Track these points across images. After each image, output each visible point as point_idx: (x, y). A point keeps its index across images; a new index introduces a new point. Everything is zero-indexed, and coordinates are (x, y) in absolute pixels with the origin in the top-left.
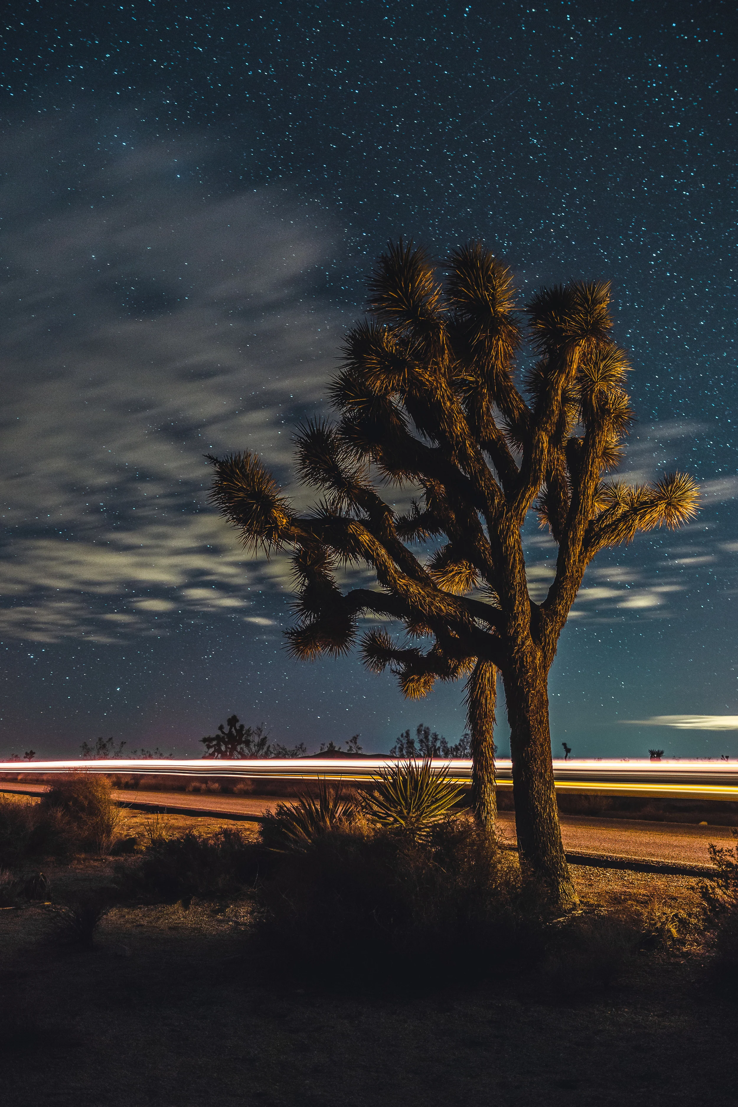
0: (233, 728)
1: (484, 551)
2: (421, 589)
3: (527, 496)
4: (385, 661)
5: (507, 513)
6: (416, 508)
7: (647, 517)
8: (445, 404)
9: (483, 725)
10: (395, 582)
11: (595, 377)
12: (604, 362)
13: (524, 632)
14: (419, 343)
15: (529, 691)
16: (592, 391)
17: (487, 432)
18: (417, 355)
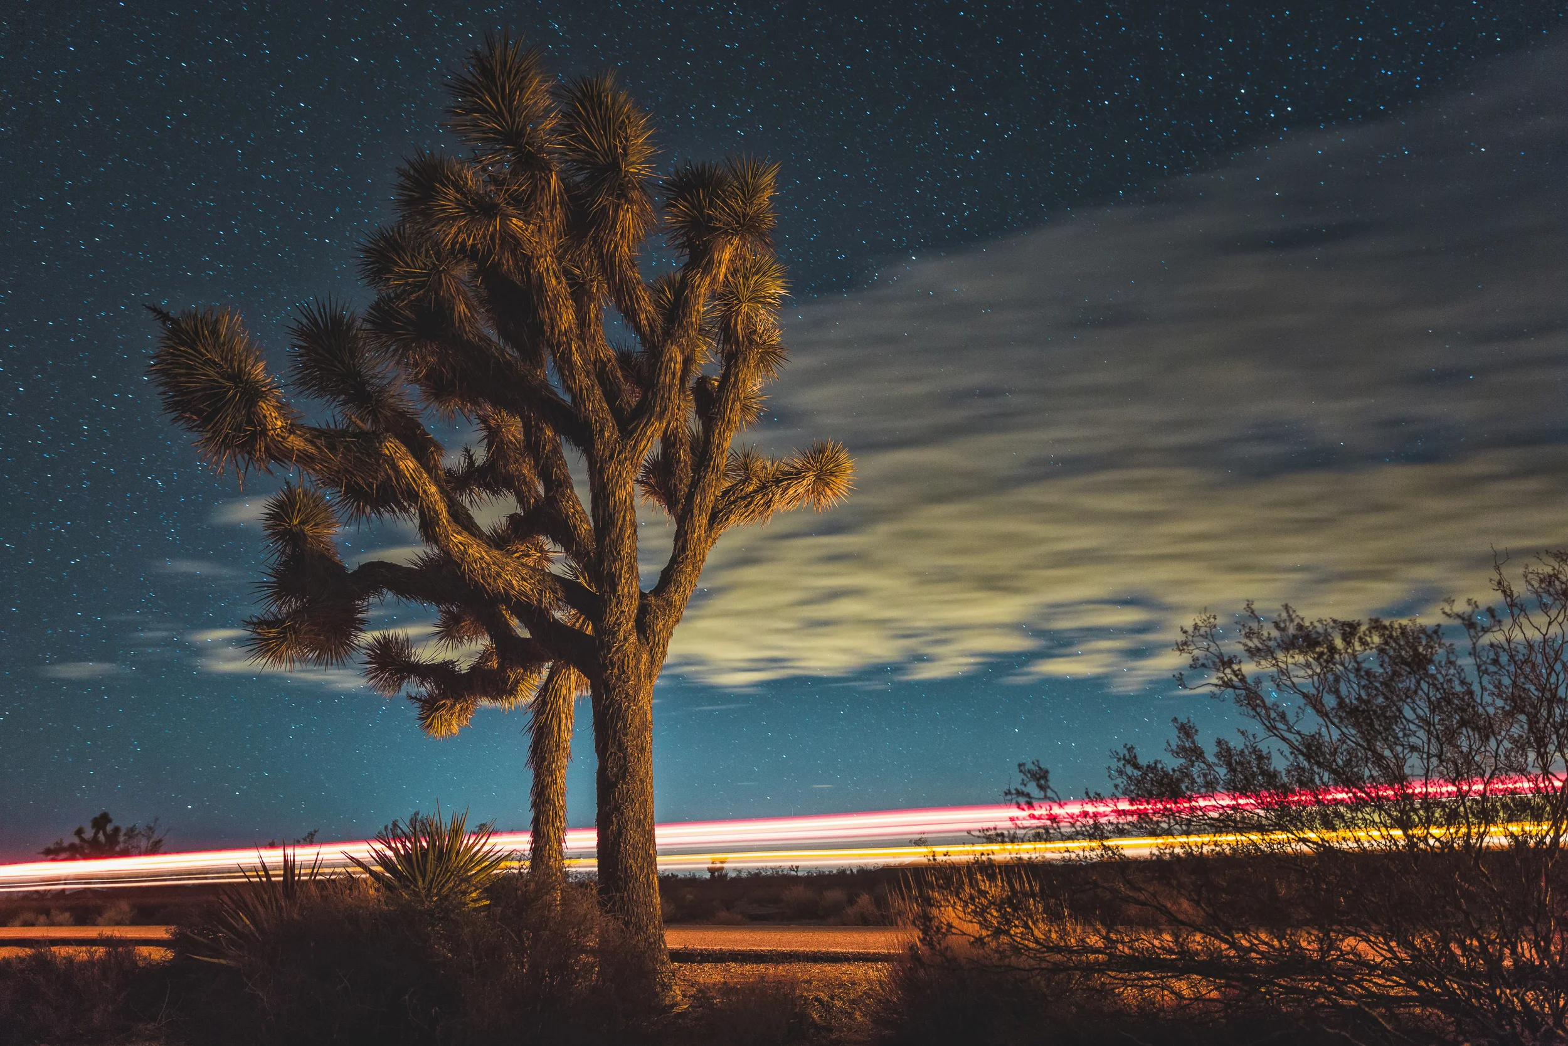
0: (101, 832)
1: (574, 514)
2: (486, 552)
3: (649, 433)
4: (402, 679)
5: (620, 453)
6: (470, 457)
7: (791, 491)
8: (549, 281)
9: (553, 761)
10: (447, 537)
11: (745, 294)
12: (756, 278)
13: (628, 624)
14: (521, 186)
15: (629, 707)
16: (738, 313)
17: (592, 347)
18: (515, 200)
